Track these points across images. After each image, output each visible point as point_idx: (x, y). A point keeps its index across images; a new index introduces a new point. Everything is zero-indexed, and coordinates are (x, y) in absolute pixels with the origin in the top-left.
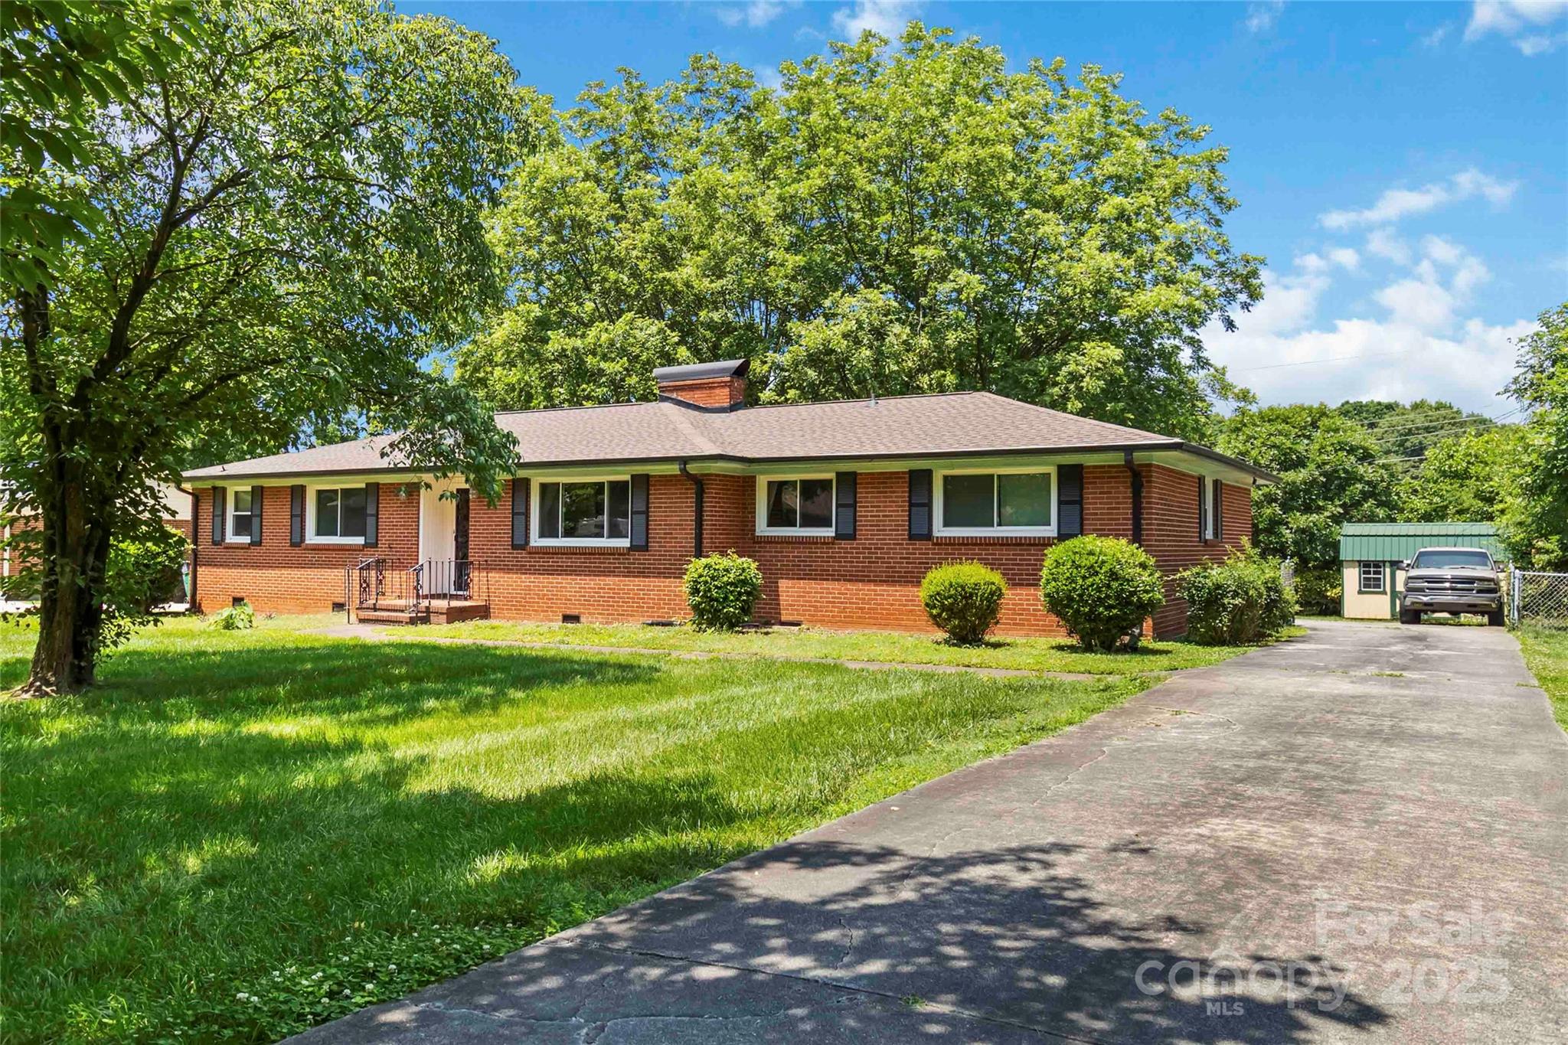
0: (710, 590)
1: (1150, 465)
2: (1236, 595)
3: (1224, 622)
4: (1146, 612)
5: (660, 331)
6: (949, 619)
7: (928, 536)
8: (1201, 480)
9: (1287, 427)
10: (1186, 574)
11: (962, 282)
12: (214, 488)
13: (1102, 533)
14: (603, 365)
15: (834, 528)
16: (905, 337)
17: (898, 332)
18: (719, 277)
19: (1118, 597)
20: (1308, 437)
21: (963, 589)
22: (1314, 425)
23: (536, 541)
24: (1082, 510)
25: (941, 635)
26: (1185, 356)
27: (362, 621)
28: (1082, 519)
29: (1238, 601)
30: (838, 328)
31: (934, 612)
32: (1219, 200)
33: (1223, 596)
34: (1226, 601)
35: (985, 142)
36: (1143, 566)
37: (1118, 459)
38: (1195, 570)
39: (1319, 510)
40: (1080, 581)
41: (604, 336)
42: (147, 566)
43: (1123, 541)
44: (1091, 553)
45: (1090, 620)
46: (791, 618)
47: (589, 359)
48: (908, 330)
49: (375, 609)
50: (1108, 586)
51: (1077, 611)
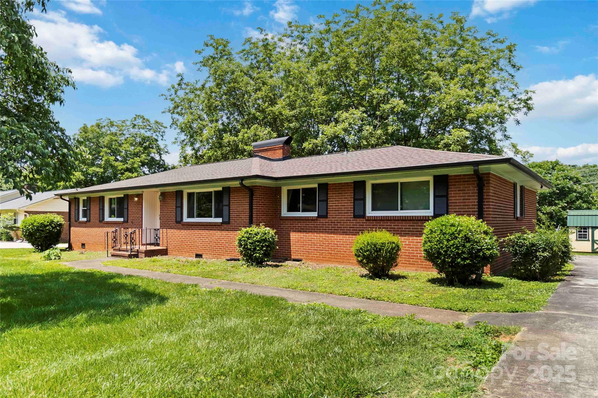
0: (247, 245)
1: (489, 174)
2: (544, 250)
3: (536, 266)
4: (489, 262)
5: (269, 132)
6: (367, 263)
7: (363, 216)
8: (515, 185)
9: (541, 170)
10: (512, 237)
11: (395, 104)
12: (75, 198)
13: (460, 213)
14: (245, 147)
15: (317, 213)
16: (370, 131)
17: (368, 128)
18: (293, 109)
19: (470, 253)
20: (550, 174)
21: (375, 246)
22: (553, 168)
23: (186, 219)
24: (448, 200)
25: (365, 272)
26: (498, 136)
27: (113, 256)
28: (448, 206)
29: (546, 254)
30: (340, 126)
31: (359, 259)
32: (514, 66)
33: (536, 251)
34: (538, 254)
35: (407, 40)
36: (486, 233)
37: (469, 170)
38: (518, 235)
39: (556, 205)
40: (446, 243)
41: (246, 135)
42: (43, 231)
43: (473, 218)
44: (452, 225)
45: (451, 266)
46: (297, 257)
47: (240, 145)
48: (372, 127)
49: (120, 250)
50: (464, 246)
51: (444, 261)
